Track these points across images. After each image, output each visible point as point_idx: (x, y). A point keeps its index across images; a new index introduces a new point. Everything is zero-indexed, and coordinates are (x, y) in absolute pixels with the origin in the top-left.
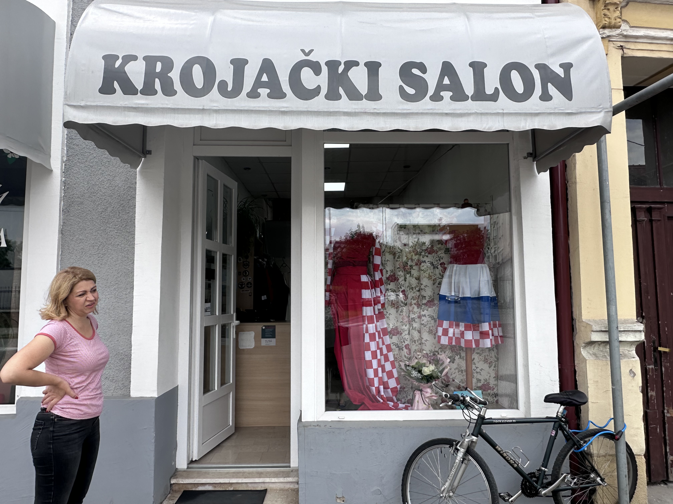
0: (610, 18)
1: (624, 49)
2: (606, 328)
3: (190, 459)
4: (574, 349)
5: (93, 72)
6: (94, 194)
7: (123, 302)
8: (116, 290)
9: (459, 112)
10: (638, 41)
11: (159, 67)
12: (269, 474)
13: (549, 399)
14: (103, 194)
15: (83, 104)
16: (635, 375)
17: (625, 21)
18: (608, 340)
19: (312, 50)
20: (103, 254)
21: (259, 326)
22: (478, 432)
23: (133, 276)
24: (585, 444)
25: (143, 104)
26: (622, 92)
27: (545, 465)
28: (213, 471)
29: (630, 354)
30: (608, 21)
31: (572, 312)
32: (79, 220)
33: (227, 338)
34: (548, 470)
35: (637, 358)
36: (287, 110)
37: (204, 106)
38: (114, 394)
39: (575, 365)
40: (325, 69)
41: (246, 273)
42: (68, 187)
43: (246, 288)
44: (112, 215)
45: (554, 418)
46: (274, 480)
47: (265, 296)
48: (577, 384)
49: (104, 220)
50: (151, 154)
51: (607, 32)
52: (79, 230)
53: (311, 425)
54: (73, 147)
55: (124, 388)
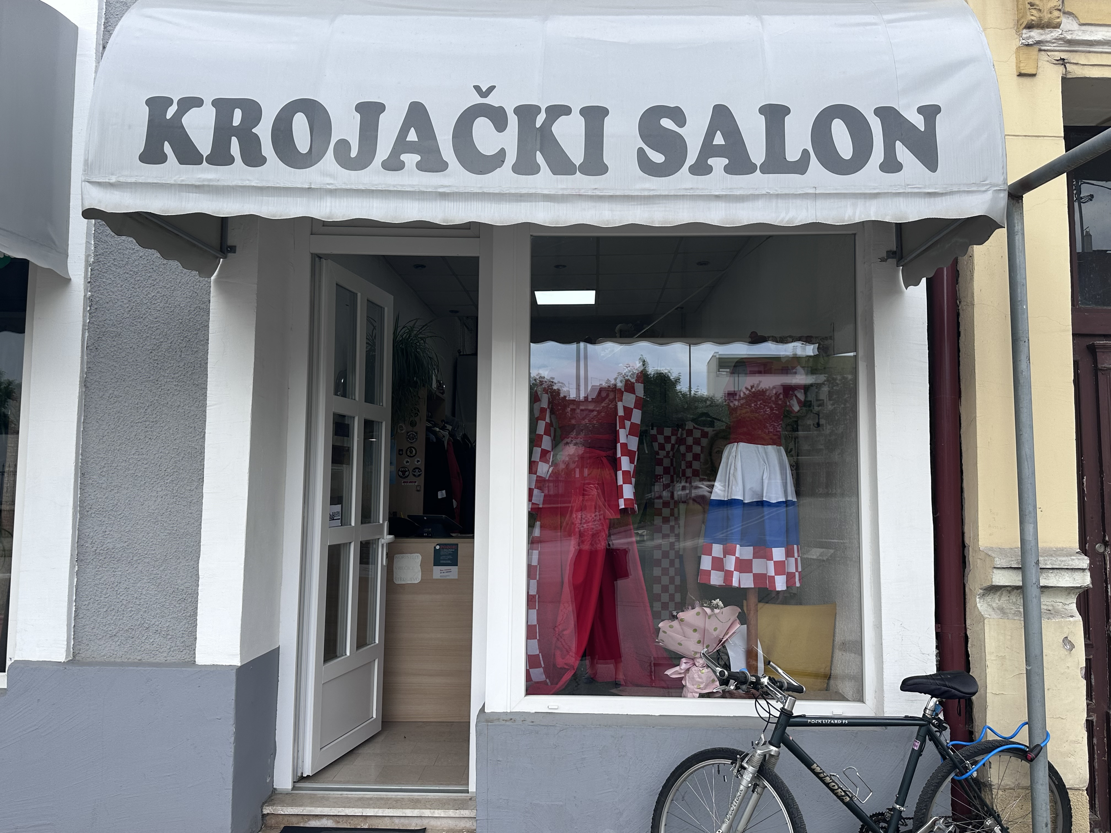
0: (1040, 10)
1: (1067, 65)
2: (1018, 563)
3: (299, 775)
4: (965, 599)
5: (130, 127)
6: (139, 320)
7: (185, 503)
8: (175, 482)
9: (738, 193)
10: (1091, 49)
11: (237, 117)
12: (430, 803)
13: (910, 685)
14: (155, 320)
15: (113, 180)
16: (1073, 646)
17: (1070, 14)
18: (1020, 584)
19: (493, 88)
20: (153, 422)
21: (430, 545)
22: (780, 739)
23: (203, 459)
24: (974, 766)
25: (210, 180)
26: (1063, 142)
27: (902, 800)
28: (337, 796)
29: (1065, 609)
30: (1037, 15)
31: (963, 534)
32: (115, 363)
33: (372, 564)
34: (908, 810)
35: (1079, 618)
36: (449, 191)
37: (311, 183)
38: (169, 658)
39: (967, 627)
40: (513, 121)
41: (411, 452)
42: (96, 307)
43: (411, 478)
44: (169, 355)
45: (919, 719)
46: (438, 813)
47: (444, 492)
48: (969, 660)
49: (156, 365)
50: (235, 252)
51: (1036, 35)
52: (113, 381)
53: (499, 719)
54: (106, 239)
55: (185, 649)
